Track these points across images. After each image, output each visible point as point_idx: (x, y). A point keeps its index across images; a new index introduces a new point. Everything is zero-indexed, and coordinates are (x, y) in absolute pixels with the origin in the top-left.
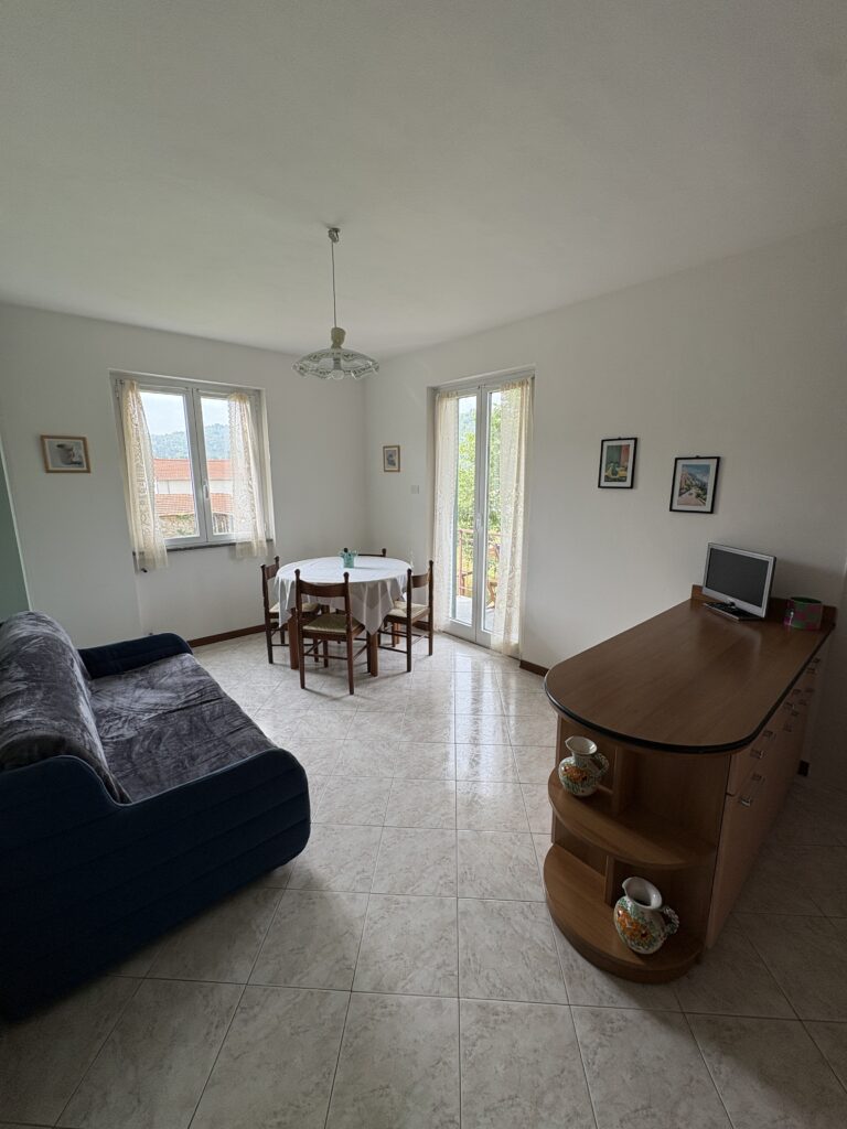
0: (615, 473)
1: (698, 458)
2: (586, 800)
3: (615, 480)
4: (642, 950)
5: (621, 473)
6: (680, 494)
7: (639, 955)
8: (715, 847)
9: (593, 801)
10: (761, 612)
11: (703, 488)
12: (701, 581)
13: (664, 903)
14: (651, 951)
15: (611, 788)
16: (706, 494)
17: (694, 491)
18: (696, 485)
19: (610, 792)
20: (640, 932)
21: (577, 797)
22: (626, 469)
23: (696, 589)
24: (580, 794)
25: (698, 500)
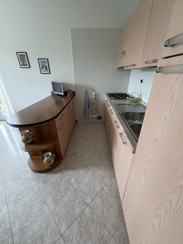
0: (24, 63)
1: (43, 59)
2: (30, 144)
3: (24, 65)
4: (50, 164)
5: (26, 63)
6: (42, 69)
7: (50, 166)
8: (58, 139)
9: (33, 143)
10: (63, 94)
11: (46, 67)
12: (52, 91)
13: (52, 154)
14: (52, 163)
15: (35, 138)
16: (47, 69)
17: (45, 68)
18: (45, 66)
19: (35, 139)
20: (49, 162)
21: (28, 144)
22: (26, 62)
23: (52, 92)
24: (28, 143)
25: (46, 70)
